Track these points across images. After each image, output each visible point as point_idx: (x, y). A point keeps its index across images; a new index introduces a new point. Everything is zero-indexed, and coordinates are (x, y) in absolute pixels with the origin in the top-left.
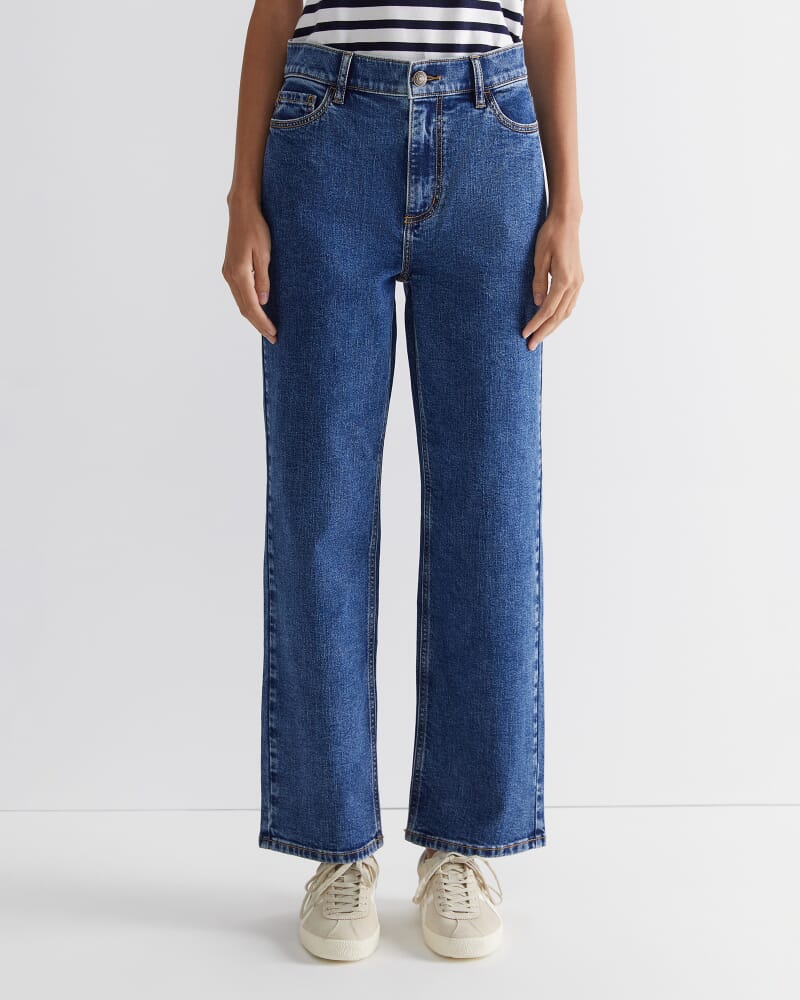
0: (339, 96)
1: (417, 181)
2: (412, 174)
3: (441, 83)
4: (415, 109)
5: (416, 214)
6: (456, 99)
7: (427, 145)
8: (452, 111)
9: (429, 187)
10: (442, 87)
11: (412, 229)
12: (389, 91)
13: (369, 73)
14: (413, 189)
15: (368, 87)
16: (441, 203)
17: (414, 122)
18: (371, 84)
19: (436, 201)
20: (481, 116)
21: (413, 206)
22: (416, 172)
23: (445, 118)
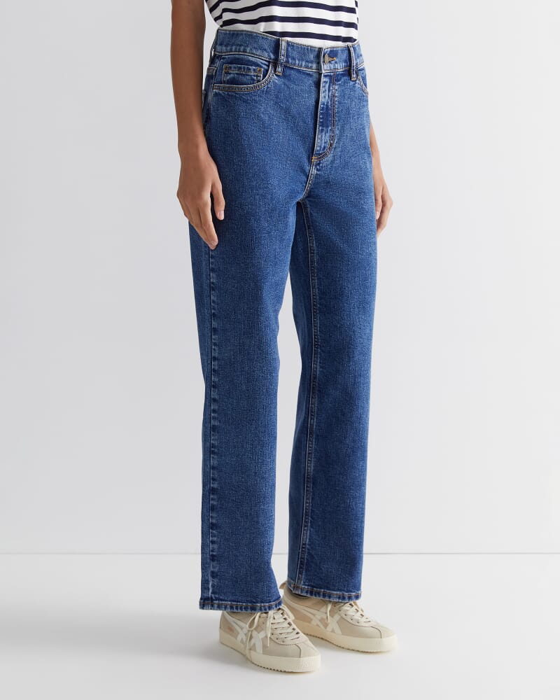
0: (280, 69)
1: (322, 130)
2: (320, 126)
3: (336, 63)
4: (324, 80)
5: (320, 154)
6: (342, 74)
7: (327, 105)
8: (340, 82)
9: (328, 135)
10: (336, 65)
11: (316, 166)
12: (307, 67)
13: (295, 54)
14: (320, 136)
15: (295, 64)
16: (334, 146)
17: (323, 89)
18: (297, 62)
19: (331, 145)
20: (354, 87)
21: (318, 148)
22: (322, 124)
23: (337, 87)
